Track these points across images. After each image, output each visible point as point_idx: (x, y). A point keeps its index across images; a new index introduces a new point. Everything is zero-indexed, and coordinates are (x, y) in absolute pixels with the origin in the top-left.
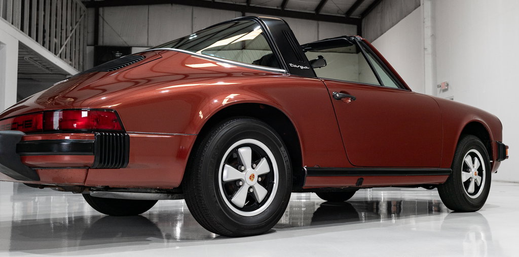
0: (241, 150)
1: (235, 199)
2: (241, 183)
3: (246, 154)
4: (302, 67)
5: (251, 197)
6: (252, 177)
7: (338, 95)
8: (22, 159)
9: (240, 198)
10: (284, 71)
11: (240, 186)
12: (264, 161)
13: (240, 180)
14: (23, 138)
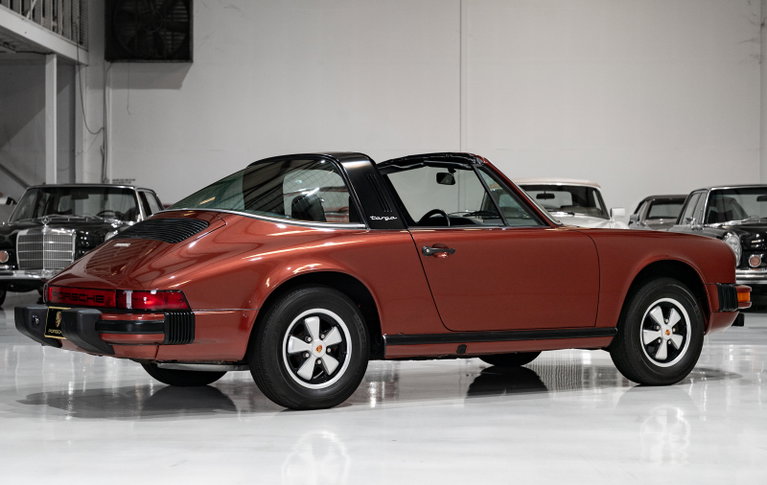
0: (308, 321)
1: (301, 372)
2: (307, 355)
3: (313, 324)
4: (387, 219)
5: (319, 368)
6: (319, 349)
7: (428, 251)
8: (100, 336)
9: (307, 370)
10: (363, 226)
11: (306, 358)
12: (335, 331)
13: (307, 352)
14: (100, 316)
